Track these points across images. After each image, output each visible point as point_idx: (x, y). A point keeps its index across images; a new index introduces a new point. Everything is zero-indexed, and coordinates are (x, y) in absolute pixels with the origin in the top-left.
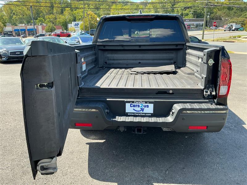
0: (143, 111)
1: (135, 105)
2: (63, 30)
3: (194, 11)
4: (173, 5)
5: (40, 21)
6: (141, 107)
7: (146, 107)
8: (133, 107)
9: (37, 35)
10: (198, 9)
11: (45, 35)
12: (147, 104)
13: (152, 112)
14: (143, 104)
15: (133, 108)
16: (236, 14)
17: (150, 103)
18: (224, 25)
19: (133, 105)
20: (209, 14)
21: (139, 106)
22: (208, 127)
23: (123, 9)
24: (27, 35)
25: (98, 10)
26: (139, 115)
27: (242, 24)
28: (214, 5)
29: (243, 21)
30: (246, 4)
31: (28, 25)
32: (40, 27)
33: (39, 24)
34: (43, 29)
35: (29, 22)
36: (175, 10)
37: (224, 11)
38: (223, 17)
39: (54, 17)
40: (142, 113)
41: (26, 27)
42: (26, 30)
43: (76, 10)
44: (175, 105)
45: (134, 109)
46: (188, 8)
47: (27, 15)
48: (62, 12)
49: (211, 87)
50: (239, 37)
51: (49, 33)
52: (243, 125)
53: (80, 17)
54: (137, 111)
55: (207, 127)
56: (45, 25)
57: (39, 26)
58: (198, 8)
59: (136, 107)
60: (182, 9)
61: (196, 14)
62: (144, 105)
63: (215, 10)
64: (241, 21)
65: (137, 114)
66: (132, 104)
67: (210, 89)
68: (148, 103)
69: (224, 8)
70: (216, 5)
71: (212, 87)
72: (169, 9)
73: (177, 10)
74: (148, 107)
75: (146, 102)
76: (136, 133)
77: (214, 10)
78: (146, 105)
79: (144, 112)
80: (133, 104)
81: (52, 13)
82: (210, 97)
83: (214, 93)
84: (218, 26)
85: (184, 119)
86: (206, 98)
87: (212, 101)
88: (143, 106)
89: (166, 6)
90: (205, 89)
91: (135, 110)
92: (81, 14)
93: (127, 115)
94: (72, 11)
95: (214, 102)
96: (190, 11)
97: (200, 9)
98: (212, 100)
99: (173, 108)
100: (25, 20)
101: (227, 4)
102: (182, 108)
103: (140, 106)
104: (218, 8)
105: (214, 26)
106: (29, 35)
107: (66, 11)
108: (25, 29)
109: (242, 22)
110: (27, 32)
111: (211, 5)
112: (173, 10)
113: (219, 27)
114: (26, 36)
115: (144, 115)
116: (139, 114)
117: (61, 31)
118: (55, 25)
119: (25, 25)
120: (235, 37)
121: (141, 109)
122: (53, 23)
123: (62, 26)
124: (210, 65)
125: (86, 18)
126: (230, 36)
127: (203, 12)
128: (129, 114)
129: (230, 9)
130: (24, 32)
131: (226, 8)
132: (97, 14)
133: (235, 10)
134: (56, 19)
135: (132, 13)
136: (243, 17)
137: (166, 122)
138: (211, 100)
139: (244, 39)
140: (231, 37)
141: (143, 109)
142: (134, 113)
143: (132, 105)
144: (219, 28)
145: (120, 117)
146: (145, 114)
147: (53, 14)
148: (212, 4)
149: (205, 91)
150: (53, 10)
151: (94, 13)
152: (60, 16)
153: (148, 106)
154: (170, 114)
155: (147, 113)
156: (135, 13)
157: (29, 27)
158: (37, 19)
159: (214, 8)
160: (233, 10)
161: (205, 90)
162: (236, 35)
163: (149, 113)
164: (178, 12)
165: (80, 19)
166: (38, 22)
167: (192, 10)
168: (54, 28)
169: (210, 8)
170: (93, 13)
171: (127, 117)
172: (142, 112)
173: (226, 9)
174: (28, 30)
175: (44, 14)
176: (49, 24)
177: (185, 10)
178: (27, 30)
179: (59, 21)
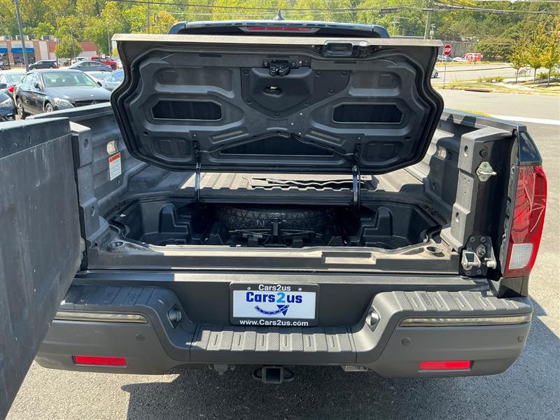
0: (284, 313)
1: (260, 296)
2: (99, 53)
3: (401, 20)
4: (354, 5)
5: (44, 30)
6: (278, 301)
7: (293, 301)
8: (256, 300)
9: (36, 63)
10: (410, 14)
11: (56, 63)
12: (296, 294)
13: (312, 316)
14: (286, 294)
15: (255, 304)
16: (492, 30)
17: (307, 288)
18: (465, 52)
19: (256, 296)
20: (433, 26)
21: (272, 299)
22: (475, 364)
23: (240, 8)
24: (12, 64)
25: (183, 10)
26: (272, 326)
27: (503, 50)
28: (447, 7)
29: (506, 46)
30: (513, 7)
31: (14, 39)
32: (43, 46)
33: (42, 38)
34: (50, 49)
35: (15, 33)
36: (360, 15)
37: (467, 22)
38: (463, 34)
39: (78, 21)
40: (283, 320)
41: (9, 44)
42: (9, 50)
43: (130, 8)
44: (380, 297)
45: (258, 309)
46: (390, 11)
47: (11, 15)
48: (97, 11)
49: (483, 244)
50: (499, 81)
51: (64, 60)
52: (539, 317)
53: (140, 24)
54: (266, 313)
55: (472, 362)
56: (55, 40)
57: (40, 42)
58: (410, 11)
59: (264, 301)
60: (374, 14)
61: (406, 27)
62: (288, 296)
63: (447, 19)
64: (502, 46)
65: (267, 323)
66: (252, 294)
67: (479, 249)
68: (300, 289)
69: (465, 15)
70: (450, 8)
71: (487, 242)
72: (346, 12)
73: (364, 14)
74: (301, 301)
75: (294, 288)
76: (264, 380)
77: (444, 17)
78: (293, 296)
79: (288, 316)
80: (255, 293)
81: (74, 13)
82: (479, 272)
83: (492, 263)
84: (452, 54)
85: (408, 342)
86: (466, 274)
87: (484, 284)
88: (285, 299)
89: (339, 6)
90: (464, 248)
91: (262, 311)
92: (143, 17)
93: (236, 325)
94: (121, 9)
95: (492, 288)
96: (392, 20)
97: (413, 15)
98: (485, 280)
99: (373, 306)
100: (7, 26)
101: (472, 6)
102: (402, 309)
103: (277, 298)
104: (452, 15)
105: (447, 53)
106: (16, 63)
107: (107, 9)
108: (7, 49)
109: (505, 48)
110: (11, 56)
111: (441, 7)
112: (355, 14)
113: (455, 57)
114: (9, 65)
115: (288, 324)
116: (274, 323)
117: (94, 54)
118: (78, 41)
119: (7, 38)
120: (490, 81)
121: (279, 306)
122: (75, 36)
123: (97, 42)
124: (481, 180)
125: (153, 25)
126: (478, 78)
127: (420, 22)
128: (242, 322)
129: (478, 16)
130: (5, 55)
131: (470, 14)
132: (181, 18)
133: (488, 20)
134: (82, 26)
135: (262, 18)
136: (506, 36)
137: (354, 350)
138: (482, 280)
139: (510, 86)
140: (481, 81)
141: (286, 307)
142: (258, 319)
143: (251, 297)
144: (454, 59)
145: (214, 334)
146: (292, 320)
147: (76, 16)
148: (442, 5)
149: (466, 254)
150: (75, 5)
151: (173, 16)
152: (93, 19)
153: (299, 299)
154: (364, 321)
155: (297, 320)
156: (268, 18)
157: (16, 44)
158: (36, 25)
159: (444, 14)
160: (485, 21)
161: (465, 252)
162: (492, 76)
163: (302, 320)
164: (366, 20)
165: (139, 28)
166: (39, 31)
167: (397, 17)
168: (77, 47)
169: (436, 13)
170: (169, 14)
171: (237, 334)
172: (281, 315)
173: (470, 18)
174: (15, 51)
175: (52, 14)
176: (65, 38)
177: (382, 16)
178: (12, 51)
179: (89, 32)
